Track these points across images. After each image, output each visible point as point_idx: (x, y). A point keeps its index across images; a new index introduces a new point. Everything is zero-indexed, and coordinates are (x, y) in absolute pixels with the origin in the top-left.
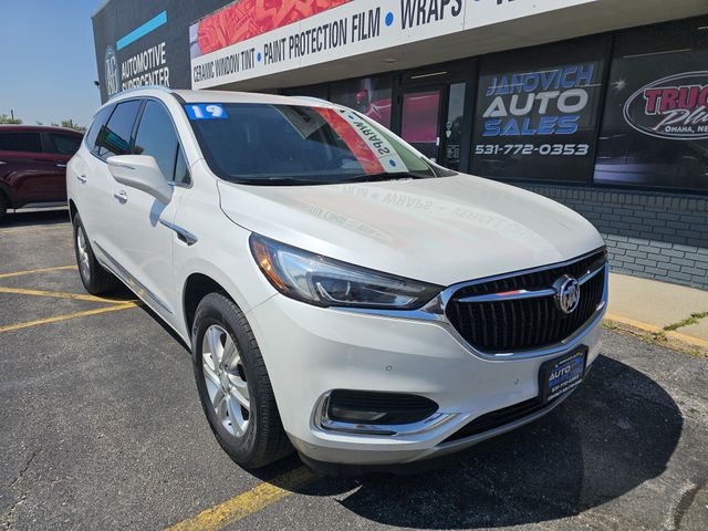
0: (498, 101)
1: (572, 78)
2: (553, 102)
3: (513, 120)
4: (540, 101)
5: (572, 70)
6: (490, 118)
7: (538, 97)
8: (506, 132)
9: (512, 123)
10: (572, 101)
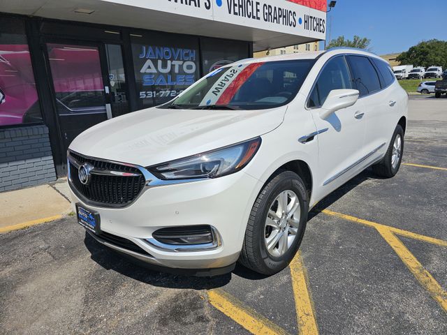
0: (149, 62)
1: (187, 55)
2: (181, 67)
3: (161, 76)
4: (174, 65)
5: (187, 51)
6: (145, 73)
7: (173, 63)
8: (158, 83)
9: (161, 78)
10: (189, 67)
